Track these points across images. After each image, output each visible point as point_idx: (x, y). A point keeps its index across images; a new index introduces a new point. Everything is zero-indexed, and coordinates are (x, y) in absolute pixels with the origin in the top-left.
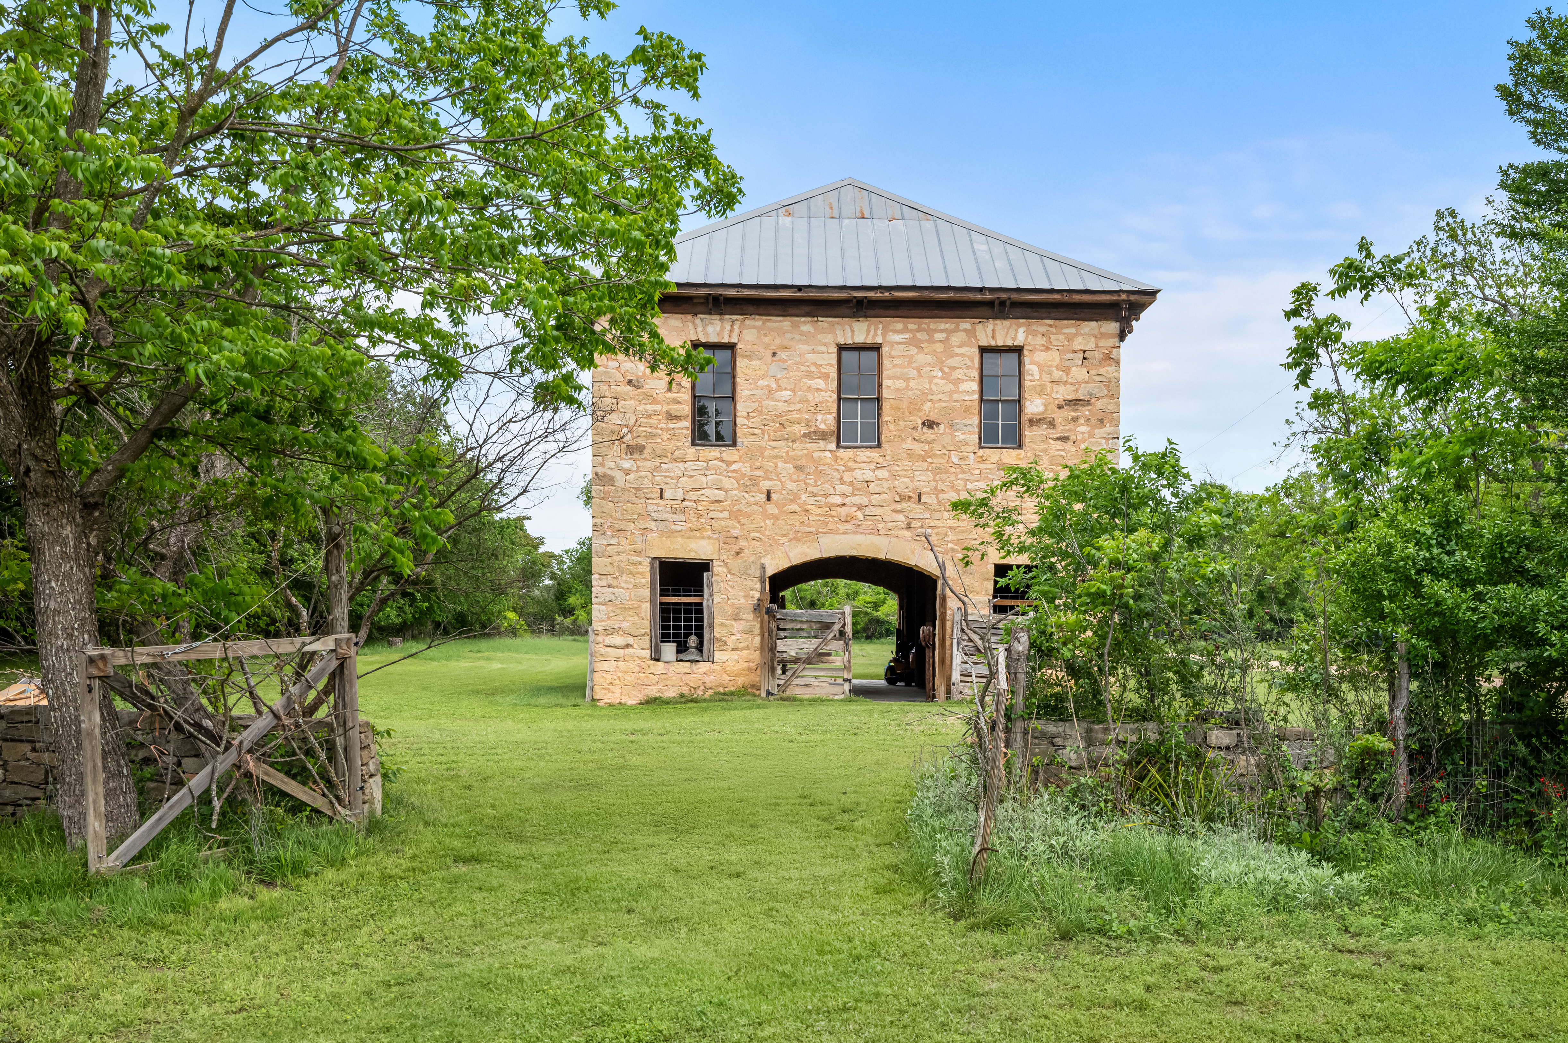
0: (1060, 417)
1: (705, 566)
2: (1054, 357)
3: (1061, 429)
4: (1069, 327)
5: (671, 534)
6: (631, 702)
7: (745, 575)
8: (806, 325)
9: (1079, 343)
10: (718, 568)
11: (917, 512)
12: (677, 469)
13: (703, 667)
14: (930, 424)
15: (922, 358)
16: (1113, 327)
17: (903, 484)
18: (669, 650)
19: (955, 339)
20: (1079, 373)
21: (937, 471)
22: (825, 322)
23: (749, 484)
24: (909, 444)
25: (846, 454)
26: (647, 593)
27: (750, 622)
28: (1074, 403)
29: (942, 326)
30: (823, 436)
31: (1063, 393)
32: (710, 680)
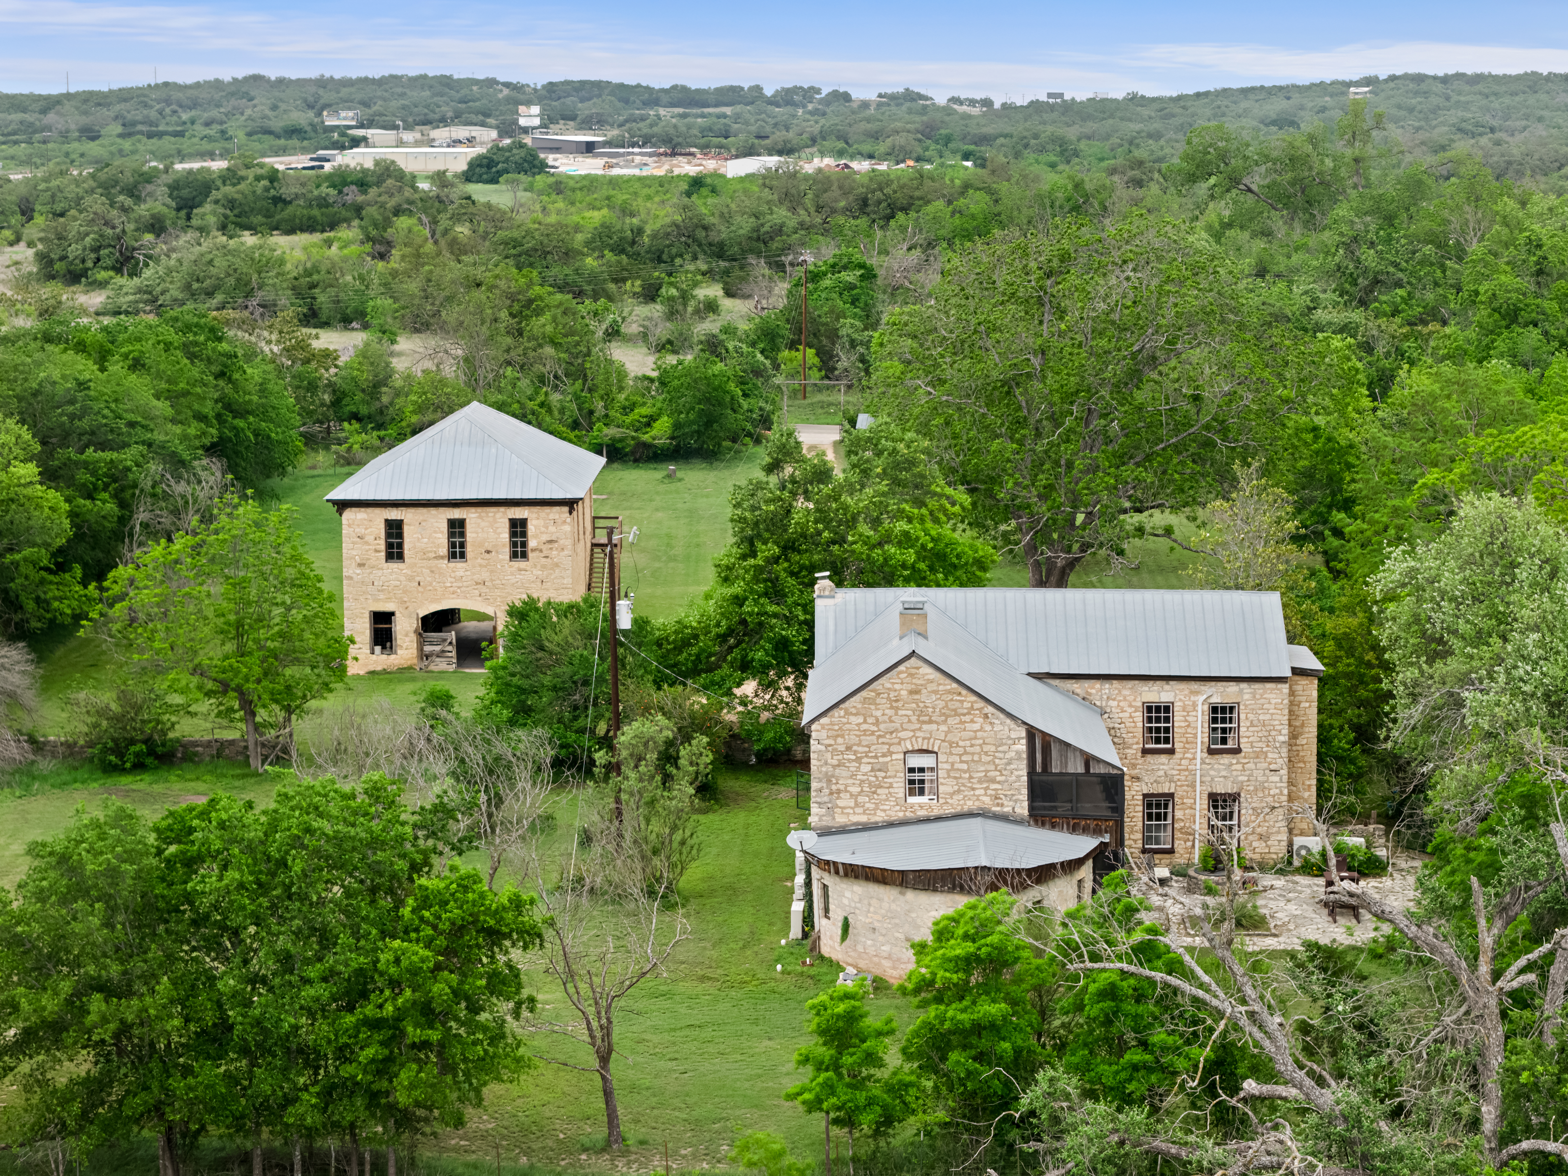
0: (544, 547)
1: (392, 614)
2: (541, 522)
3: (545, 553)
4: (547, 509)
5: (378, 600)
6: (362, 673)
7: (410, 617)
8: (433, 511)
9: (551, 516)
10: (398, 614)
11: (484, 589)
12: (380, 573)
13: (393, 657)
14: (488, 552)
15: (483, 524)
16: (566, 509)
17: (476, 577)
18: (378, 649)
19: (498, 515)
20: (552, 529)
21: (492, 572)
22: (441, 510)
23: (411, 579)
24: (479, 561)
25: (452, 565)
26: (368, 625)
27: (413, 637)
28: (551, 542)
29: (492, 510)
30: (442, 557)
31: (545, 538)
32: (396, 662)
